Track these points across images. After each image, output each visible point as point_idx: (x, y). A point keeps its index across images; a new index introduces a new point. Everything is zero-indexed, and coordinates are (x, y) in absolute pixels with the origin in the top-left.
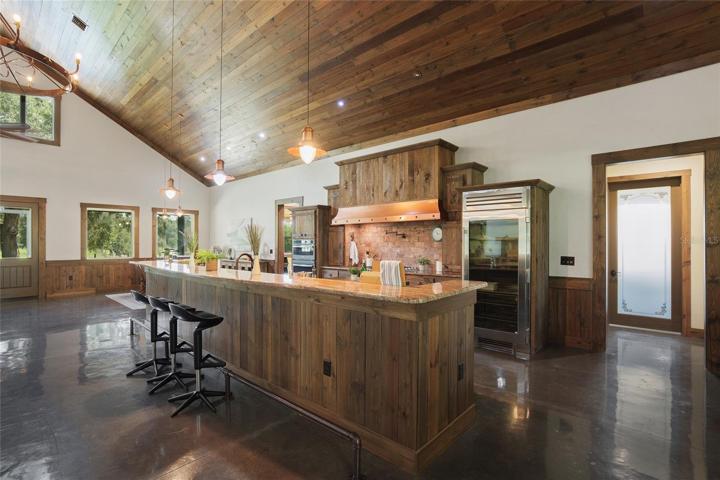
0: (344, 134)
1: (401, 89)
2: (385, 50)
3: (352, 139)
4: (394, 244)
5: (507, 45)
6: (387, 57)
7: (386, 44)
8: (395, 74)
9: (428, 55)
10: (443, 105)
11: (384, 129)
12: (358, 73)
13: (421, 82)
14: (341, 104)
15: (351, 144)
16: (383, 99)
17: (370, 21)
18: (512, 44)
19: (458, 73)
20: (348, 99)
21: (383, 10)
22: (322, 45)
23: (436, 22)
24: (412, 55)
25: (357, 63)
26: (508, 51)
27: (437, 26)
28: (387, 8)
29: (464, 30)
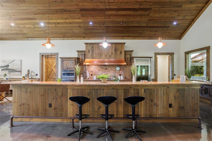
0: (84, 33)
1: (114, 25)
2: (118, 13)
3: (86, 36)
4: (102, 71)
5: (146, 24)
6: (117, 15)
7: (119, 12)
8: (116, 21)
9: (128, 19)
10: (122, 33)
11: (100, 35)
12: (104, 16)
13: (121, 25)
14: (91, 23)
15: (85, 37)
16: (107, 27)
17: (119, 3)
18: (147, 24)
19: (132, 26)
20: (94, 23)
21: (125, 2)
22: (99, 3)
23: (136, 12)
24: (124, 18)
25: (106, 13)
26: (146, 26)
27: (136, 13)
28: (127, 3)
29: (140, 17)
